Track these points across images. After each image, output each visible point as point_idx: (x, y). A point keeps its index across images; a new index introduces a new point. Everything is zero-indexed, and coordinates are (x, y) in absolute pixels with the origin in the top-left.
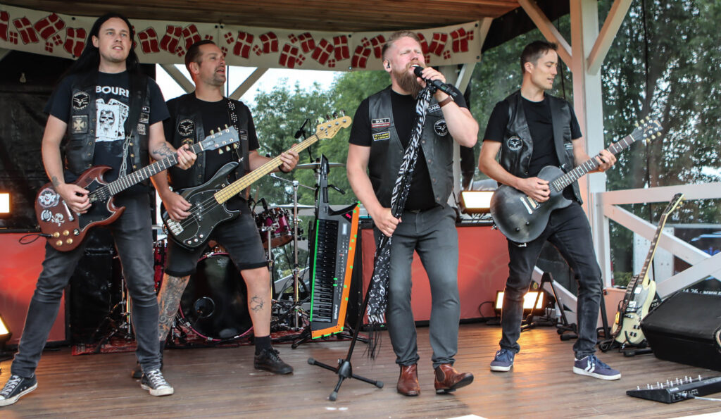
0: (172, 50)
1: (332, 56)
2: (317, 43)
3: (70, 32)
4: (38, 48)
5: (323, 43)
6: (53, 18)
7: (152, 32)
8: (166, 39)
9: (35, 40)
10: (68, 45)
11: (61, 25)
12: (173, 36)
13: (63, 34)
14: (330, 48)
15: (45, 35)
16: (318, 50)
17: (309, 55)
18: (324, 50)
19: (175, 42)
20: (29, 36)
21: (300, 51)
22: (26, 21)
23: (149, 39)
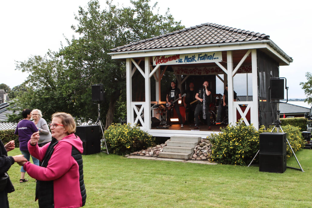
0: (217, 72)
1: (249, 70)
2: (245, 68)
3: (199, 70)
4: (193, 74)
5: (247, 67)
6: (196, 68)
7: (213, 69)
8: (215, 70)
9: (192, 73)
10: (199, 73)
11: (197, 69)
12: (217, 69)
13: (198, 71)
14: (248, 68)
15: (194, 72)
16: (246, 69)
17: (244, 70)
18: (247, 69)
19: (217, 70)
20: (191, 72)
21: (242, 69)
22: (191, 70)
23: (212, 70)
